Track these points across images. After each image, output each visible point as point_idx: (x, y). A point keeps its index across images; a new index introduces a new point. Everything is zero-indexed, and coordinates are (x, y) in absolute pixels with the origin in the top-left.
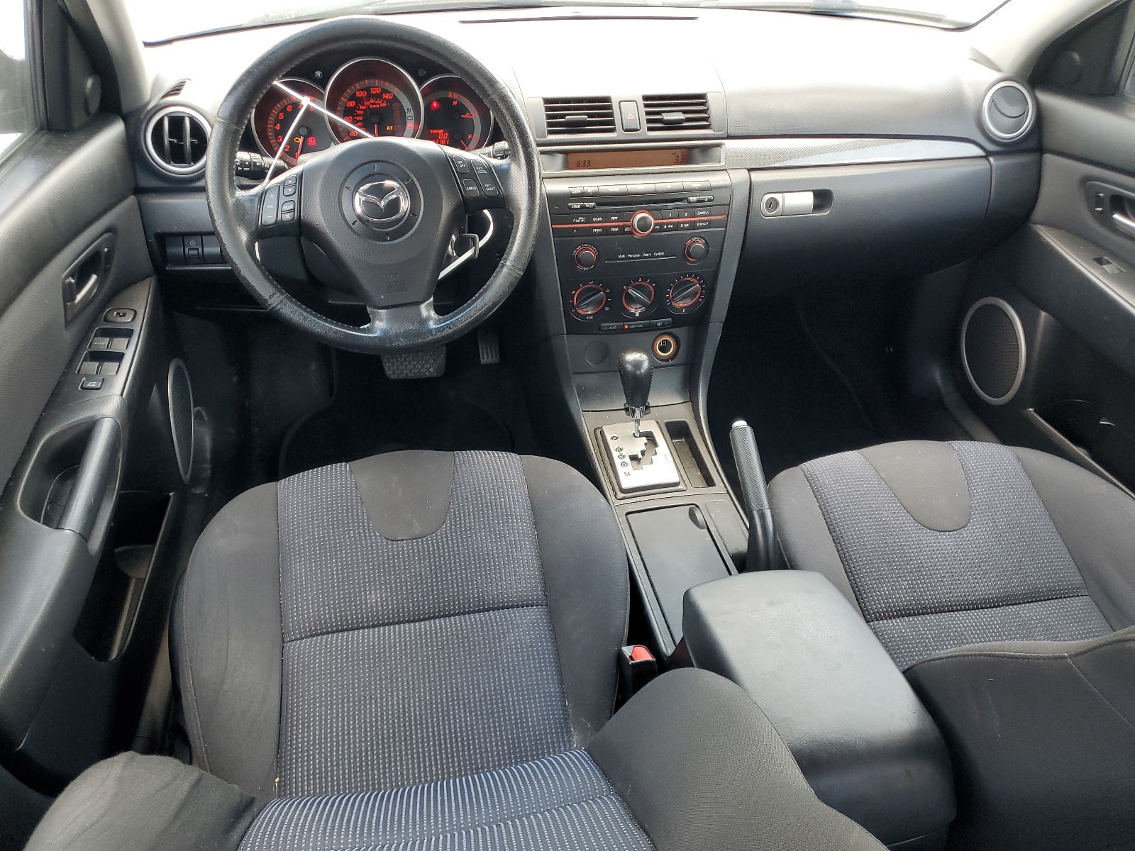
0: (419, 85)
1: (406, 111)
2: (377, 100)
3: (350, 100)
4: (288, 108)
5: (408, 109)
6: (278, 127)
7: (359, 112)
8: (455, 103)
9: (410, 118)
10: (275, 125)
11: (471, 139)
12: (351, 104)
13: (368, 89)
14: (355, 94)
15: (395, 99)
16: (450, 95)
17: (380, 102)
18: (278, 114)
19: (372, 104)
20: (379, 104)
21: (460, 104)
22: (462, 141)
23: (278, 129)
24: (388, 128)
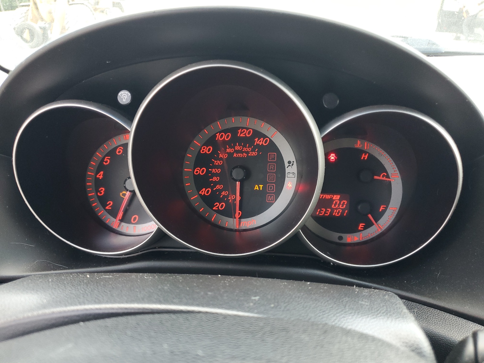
0: (321, 126)
1: (286, 164)
2: (244, 146)
3: (207, 144)
4: (118, 150)
5: (289, 162)
6: (100, 176)
7: (217, 162)
8: (365, 157)
9: (291, 175)
10: (97, 174)
11: (384, 211)
12: (206, 150)
13: (234, 131)
14: (215, 136)
15: (273, 147)
16: (359, 144)
17: (249, 149)
18: (104, 158)
19: (237, 152)
20: (247, 153)
21: (372, 158)
22: (370, 216)
23: (101, 177)
24: (256, 187)
